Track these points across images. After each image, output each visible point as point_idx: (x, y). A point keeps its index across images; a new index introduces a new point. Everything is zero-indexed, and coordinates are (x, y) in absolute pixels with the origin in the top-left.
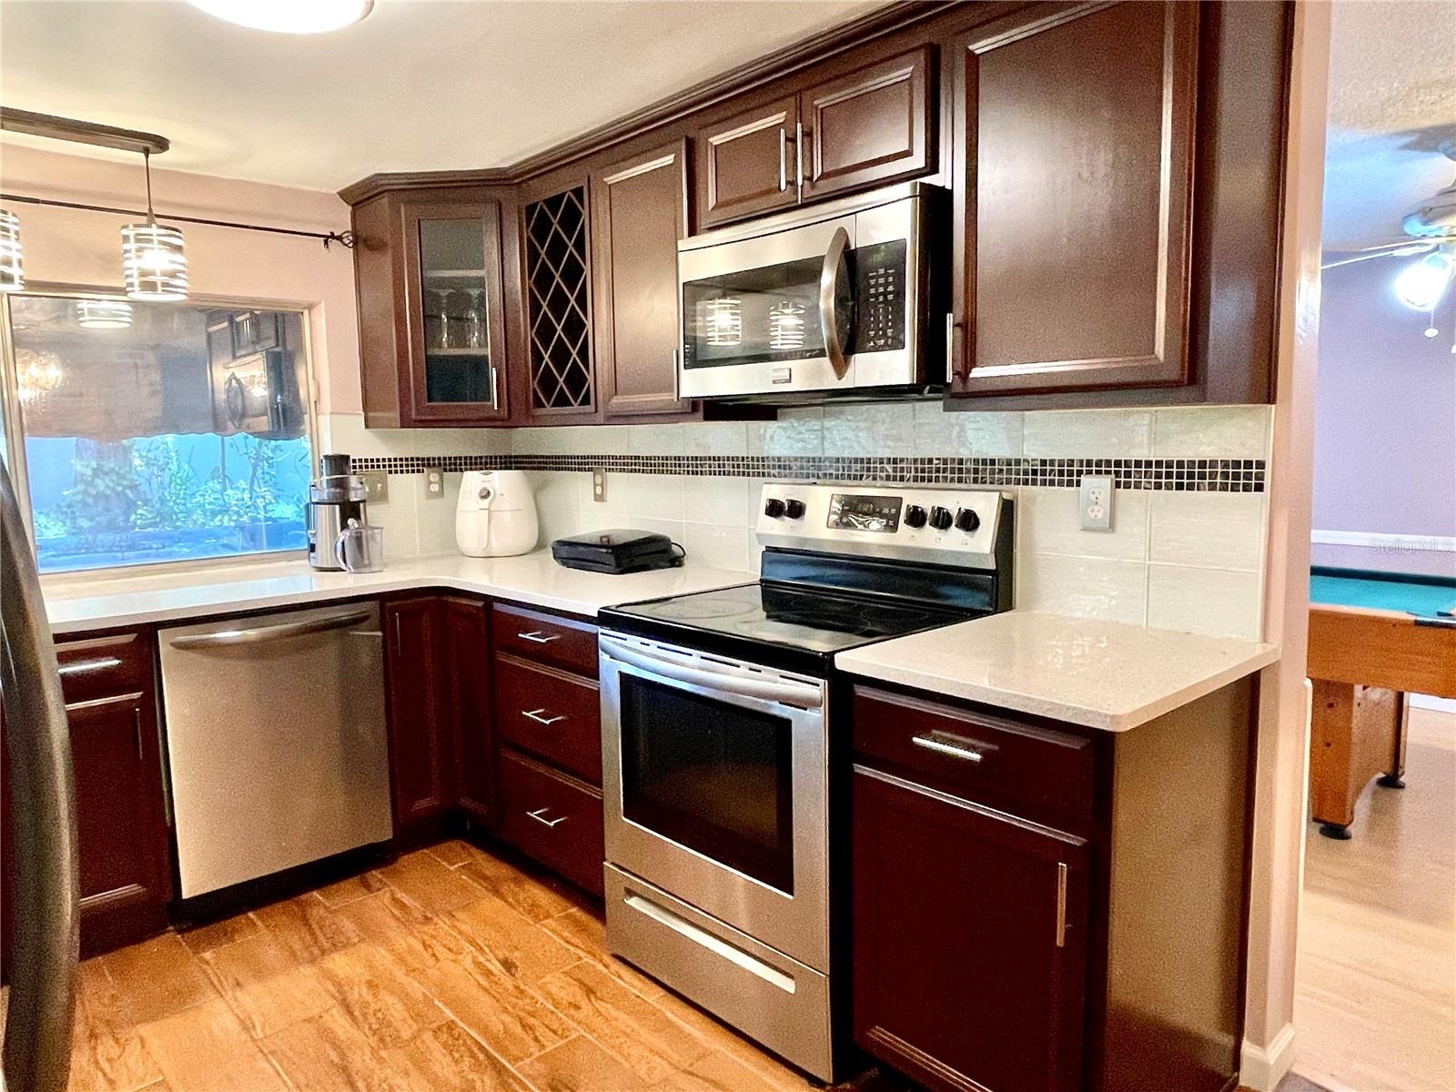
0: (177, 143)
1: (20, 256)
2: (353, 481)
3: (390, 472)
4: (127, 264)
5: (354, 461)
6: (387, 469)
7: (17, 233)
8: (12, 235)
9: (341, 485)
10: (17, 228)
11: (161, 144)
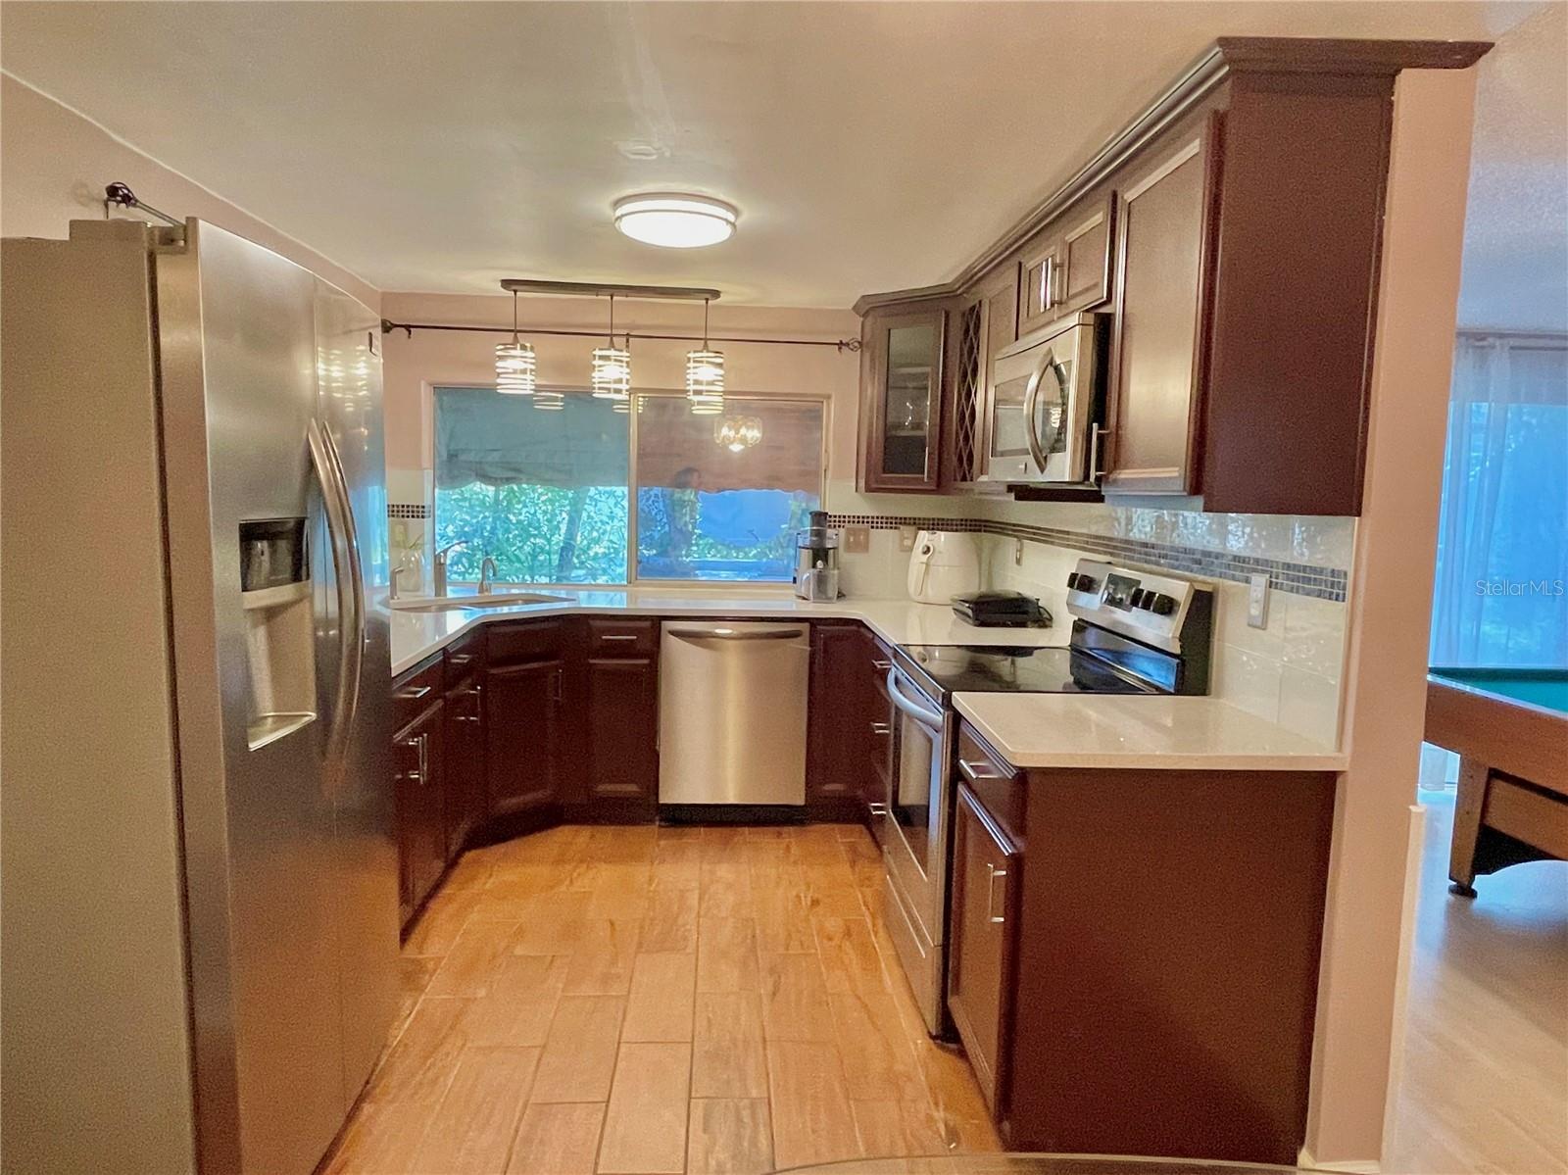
0: (726, 292)
1: (628, 377)
2: (830, 532)
3: (872, 527)
4: (688, 377)
5: (830, 516)
6: (870, 524)
7: (627, 362)
8: (624, 364)
9: (819, 535)
10: (628, 359)
11: (716, 294)
